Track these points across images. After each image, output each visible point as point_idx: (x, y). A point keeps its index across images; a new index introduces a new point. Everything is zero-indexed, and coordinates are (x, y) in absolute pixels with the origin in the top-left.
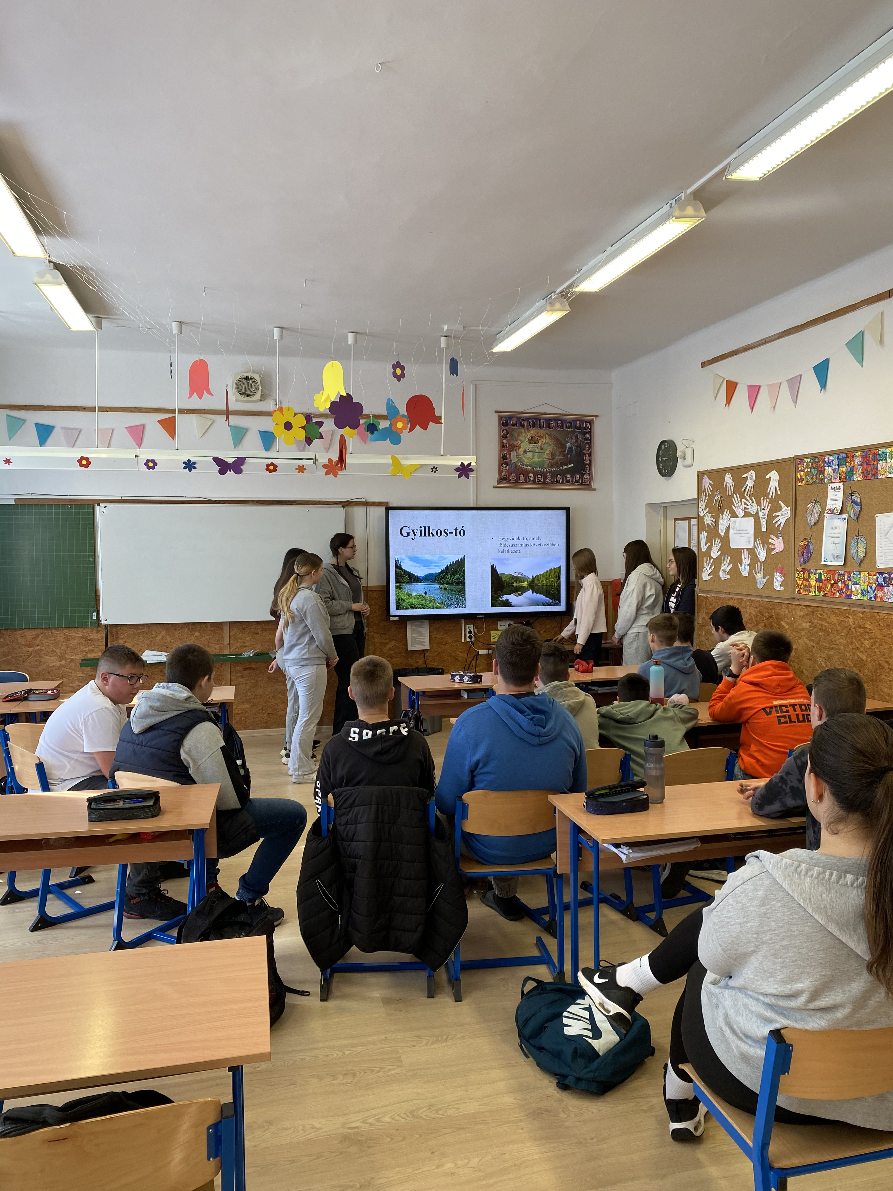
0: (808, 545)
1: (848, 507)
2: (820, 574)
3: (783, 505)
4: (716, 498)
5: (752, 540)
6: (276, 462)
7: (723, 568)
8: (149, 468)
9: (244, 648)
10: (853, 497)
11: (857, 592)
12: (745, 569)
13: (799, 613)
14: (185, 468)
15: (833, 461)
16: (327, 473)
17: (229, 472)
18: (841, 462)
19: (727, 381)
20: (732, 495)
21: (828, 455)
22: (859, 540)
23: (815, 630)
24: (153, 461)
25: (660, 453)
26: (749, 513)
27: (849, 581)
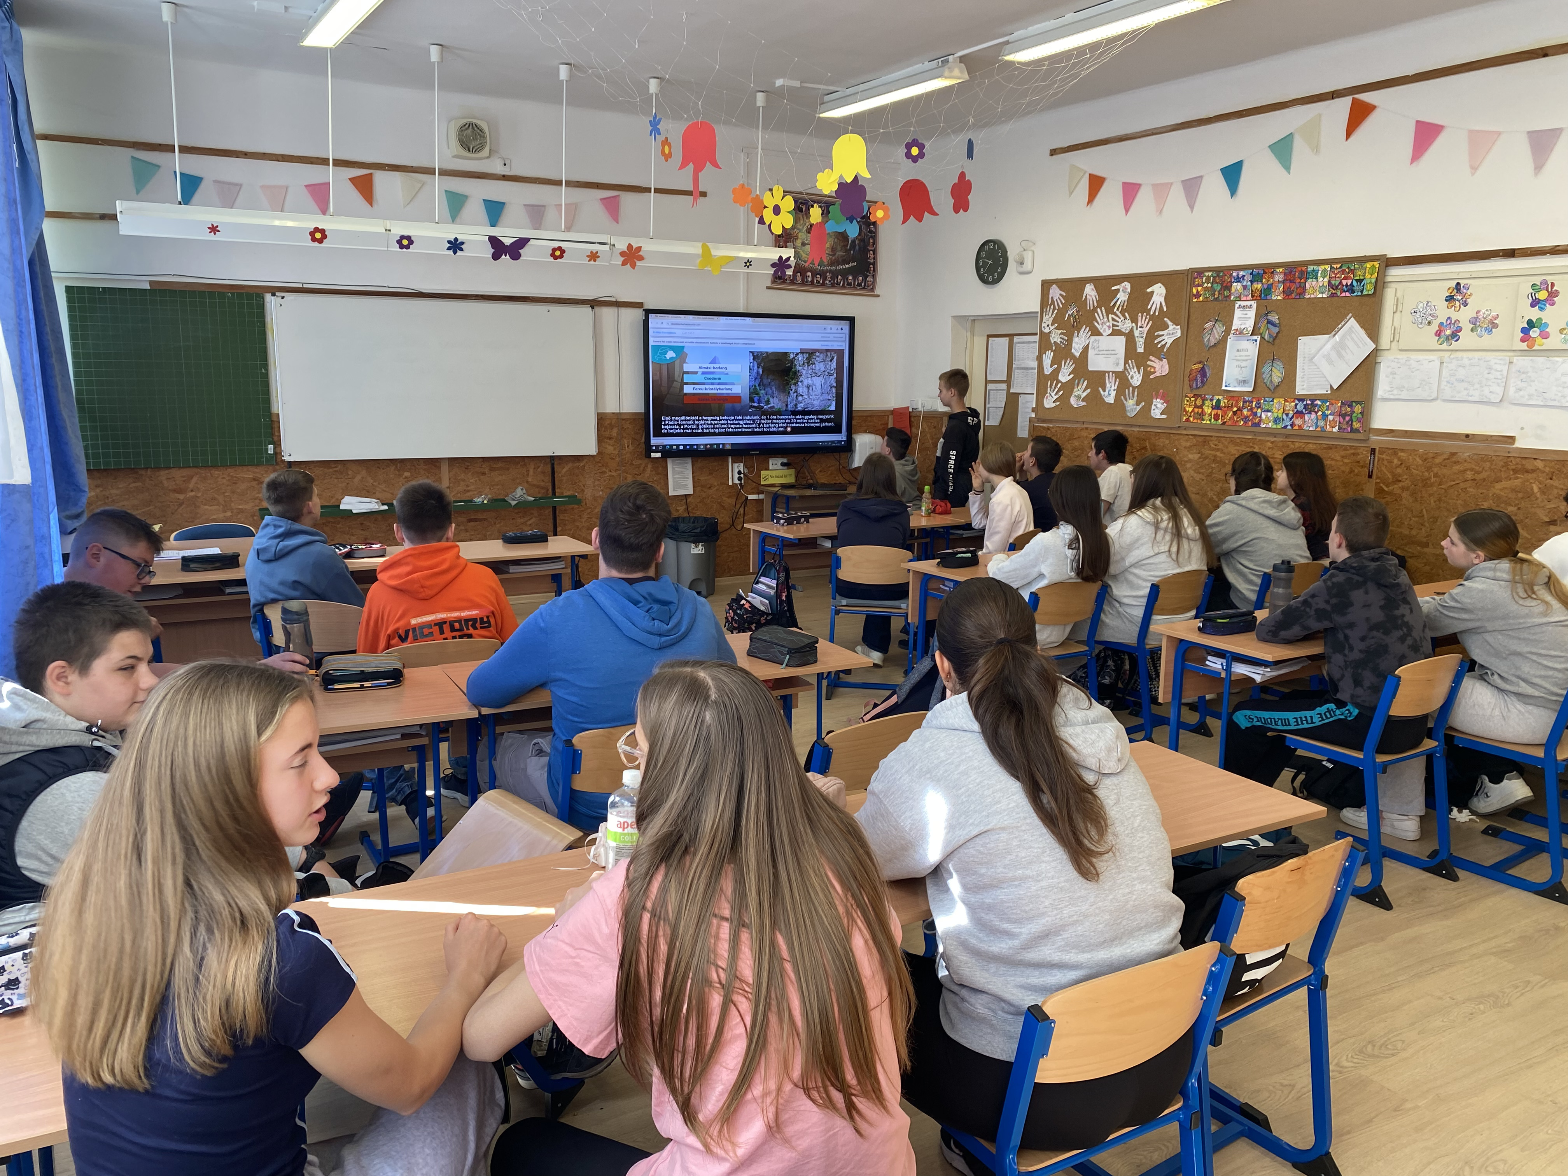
0: (1203, 369)
1: (1262, 329)
2: (1218, 401)
3: (1170, 323)
4: (1070, 312)
5: (1122, 362)
6: (563, 245)
7: (1076, 394)
8: (402, 247)
9: (471, 493)
10: (1269, 317)
11: (1267, 420)
12: (1109, 395)
13: (1184, 444)
14: (449, 249)
15: (1244, 276)
16: (624, 264)
17: (503, 256)
18: (1255, 278)
19: (1090, 175)
20: (1095, 309)
21: (1236, 270)
22: (1274, 365)
23: (1206, 462)
24: (408, 238)
25: (983, 254)
26: (1119, 330)
27: (1258, 408)
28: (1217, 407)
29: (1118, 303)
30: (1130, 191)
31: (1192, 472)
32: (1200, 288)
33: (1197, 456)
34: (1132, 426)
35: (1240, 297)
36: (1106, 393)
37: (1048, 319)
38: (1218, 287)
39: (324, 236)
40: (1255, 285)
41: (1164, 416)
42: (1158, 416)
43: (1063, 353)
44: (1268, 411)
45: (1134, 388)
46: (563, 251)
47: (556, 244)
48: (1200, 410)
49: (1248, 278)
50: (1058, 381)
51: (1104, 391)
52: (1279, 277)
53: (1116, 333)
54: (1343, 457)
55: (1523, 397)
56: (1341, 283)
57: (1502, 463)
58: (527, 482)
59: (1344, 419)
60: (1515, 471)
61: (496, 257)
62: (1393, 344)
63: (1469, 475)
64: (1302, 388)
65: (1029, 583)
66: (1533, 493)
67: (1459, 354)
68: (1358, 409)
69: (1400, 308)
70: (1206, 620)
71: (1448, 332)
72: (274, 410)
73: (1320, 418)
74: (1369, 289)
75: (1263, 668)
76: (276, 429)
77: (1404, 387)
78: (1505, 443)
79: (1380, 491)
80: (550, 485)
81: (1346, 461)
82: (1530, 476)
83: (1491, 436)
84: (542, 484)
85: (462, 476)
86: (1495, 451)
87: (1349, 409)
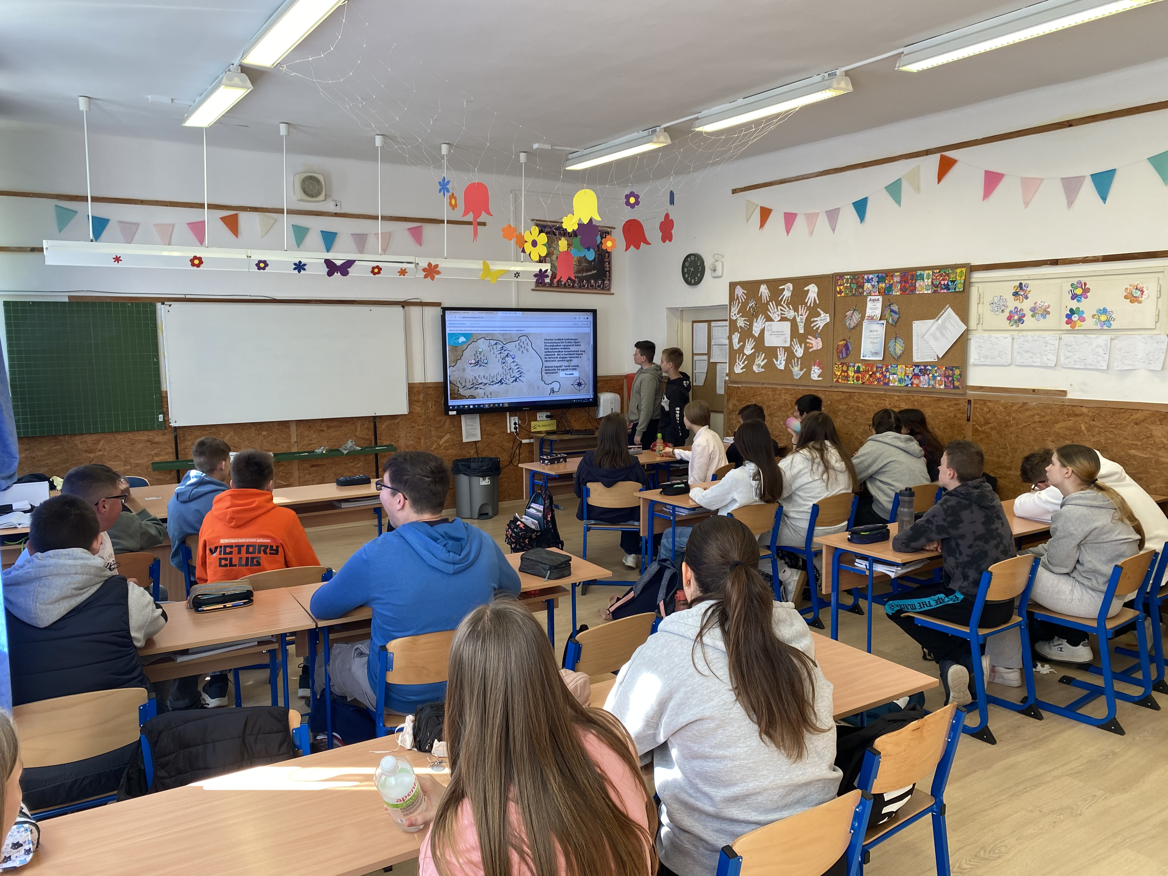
0: (846, 344)
1: (887, 315)
2: (859, 367)
3: (821, 312)
4: (750, 305)
5: (789, 340)
6: (380, 264)
7: (757, 363)
8: (259, 268)
9: (313, 446)
10: (892, 307)
11: (894, 380)
12: (781, 363)
13: (835, 398)
14: (295, 269)
15: (872, 278)
16: (426, 277)
17: (336, 274)
18: (880, 280)
19: (761, 207)
20: (768, 303)
21: (867, 274)
22: (897, 341)
23: (852, 411)
24: (265, 262)
25: (687, 264)
26: (786, 317)
27: (887, 372)
28: (858, 371)
29: (784, 298)
30: (790, 219)
31: (842, 418)
32: (842, 287)
33: (845, 407)
34: (798, 386)
35: (870, 293)
36: (778, 362)
37: (735, 310)
38: (854, 286)
39: (201, 262)
40: (881, 285)
41: (820, 379)
42: (817, 378)
43: (746, 334)
44: (894, 374)
45: (798, 359)
46: (380, 269)
47: (375, 264)
48: (846, 374)
49: (876, 279)
50: (744, 354)
51: (777, 361)
52: (897, 279)
53: (783, 319)
54: (948, 406)
55: (1070, 363)
56: (940, 283)
57: (1058, 410)
58: (356, 436)
59: (948, 379)
60: (1069, 415)
61: (330, 274)
62: (979, 326)
63: (1037, 418)
64: (917, 358)
65: (726, 506)
66: (1082, 431)
67: (1024, 333)
68: (957, 372)
69: (982, 301)
70: (853, 533)
71: (1016, 317)
72: (164, 388)
73: (931, 378)
74: (960, 288)
75: (895, 568)
76: (165, 403)
77: (987, 356)
78: (1060, 395)
79: (976, 431)
80: (373, 437)
81: (951, 409)
82: (1078, 419)
83: (1050, 390)
84: (367, 437)
85: (307, 433)
86: (1054, 401)
87: (951, 372)
